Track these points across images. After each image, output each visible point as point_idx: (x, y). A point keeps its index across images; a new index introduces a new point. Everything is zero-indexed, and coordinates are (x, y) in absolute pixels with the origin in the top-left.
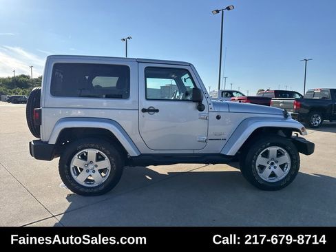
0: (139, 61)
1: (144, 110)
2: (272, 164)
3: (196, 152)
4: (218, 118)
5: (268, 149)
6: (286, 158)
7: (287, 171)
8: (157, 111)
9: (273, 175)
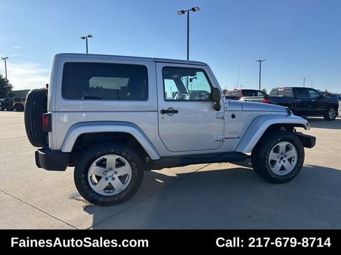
0: (156, 61)
1: (163, 112)
2: (282, 158)
3: (213, 151)
4: (233, 116)
5: (278, 144)
6: (293, 152)
7: (295, 163)
8: (176, 112)
9: (283, 168)
